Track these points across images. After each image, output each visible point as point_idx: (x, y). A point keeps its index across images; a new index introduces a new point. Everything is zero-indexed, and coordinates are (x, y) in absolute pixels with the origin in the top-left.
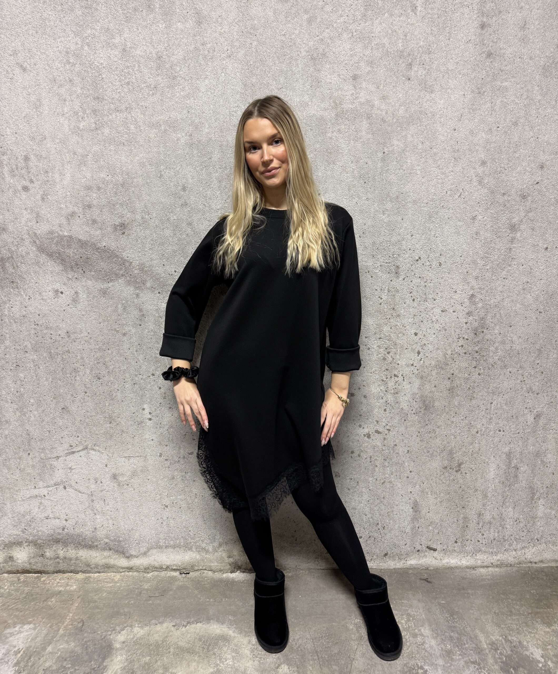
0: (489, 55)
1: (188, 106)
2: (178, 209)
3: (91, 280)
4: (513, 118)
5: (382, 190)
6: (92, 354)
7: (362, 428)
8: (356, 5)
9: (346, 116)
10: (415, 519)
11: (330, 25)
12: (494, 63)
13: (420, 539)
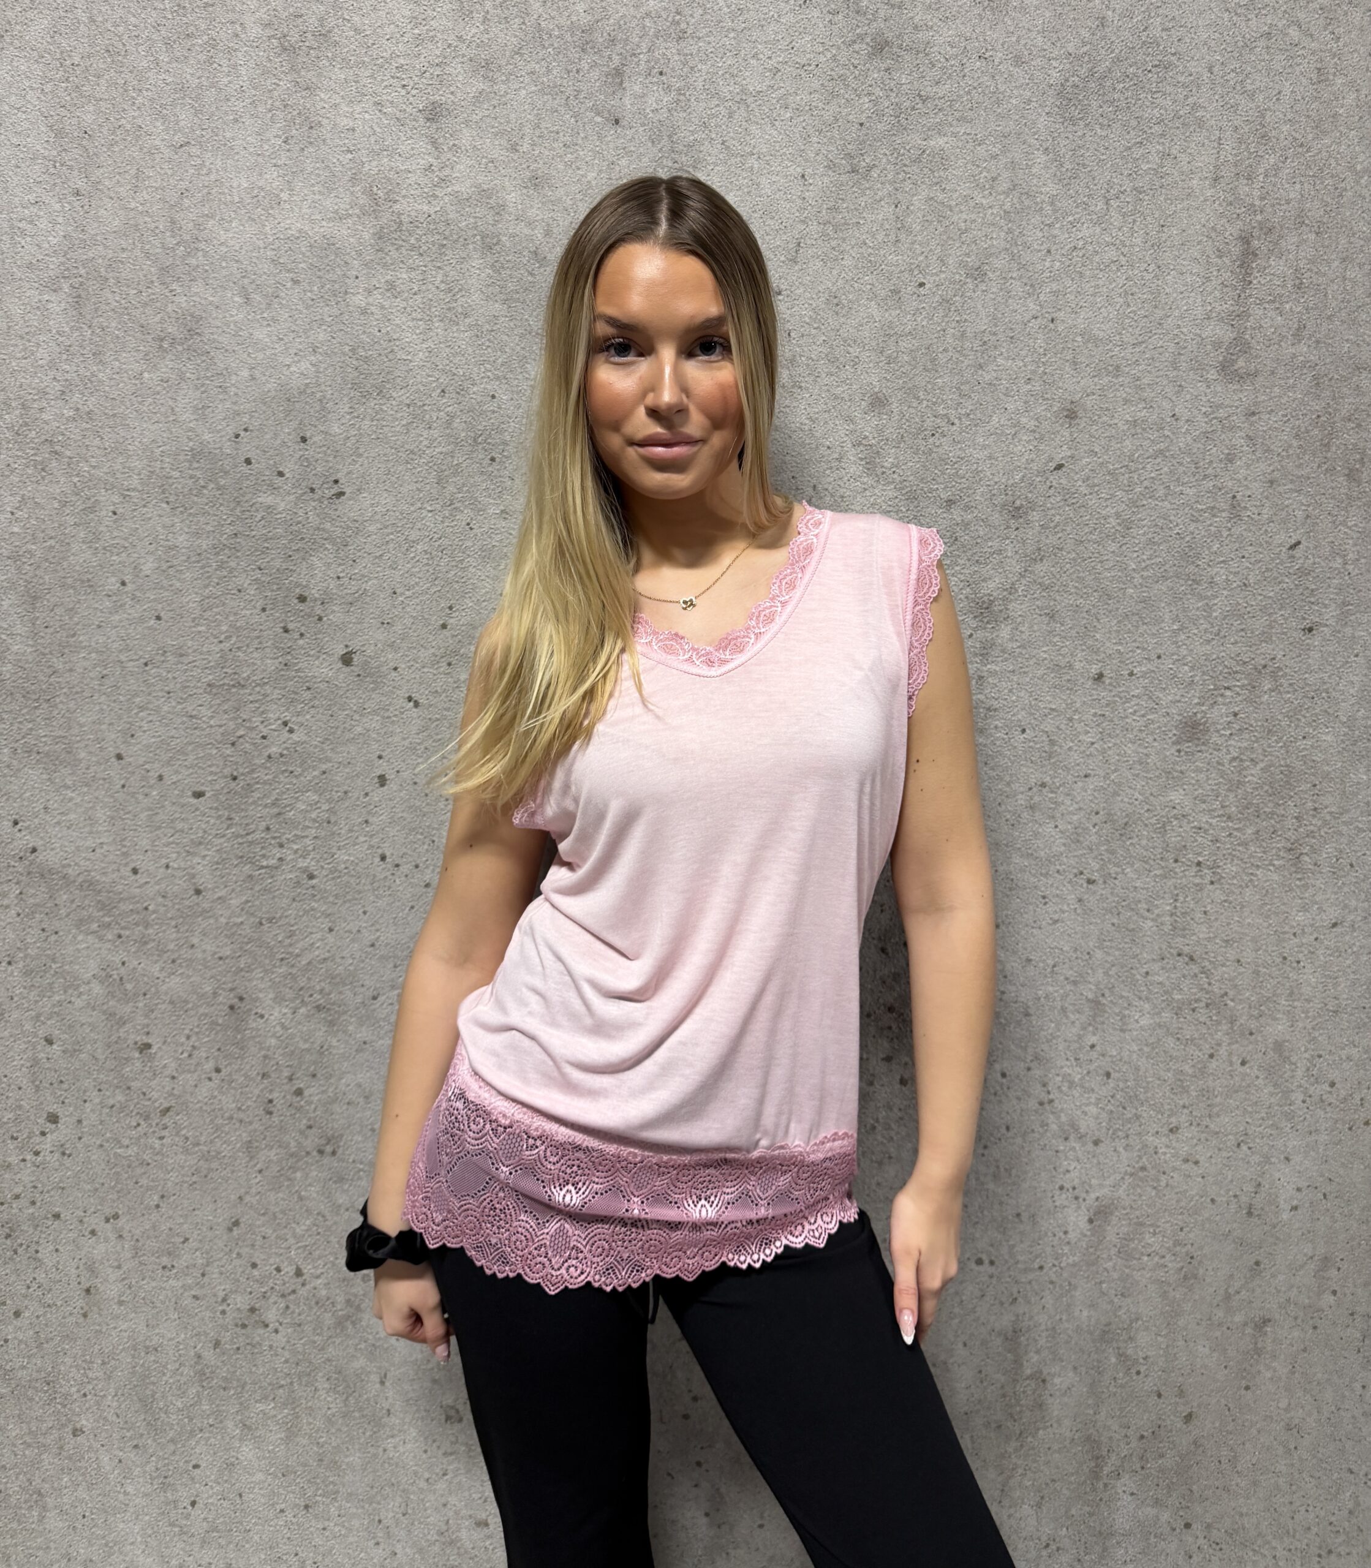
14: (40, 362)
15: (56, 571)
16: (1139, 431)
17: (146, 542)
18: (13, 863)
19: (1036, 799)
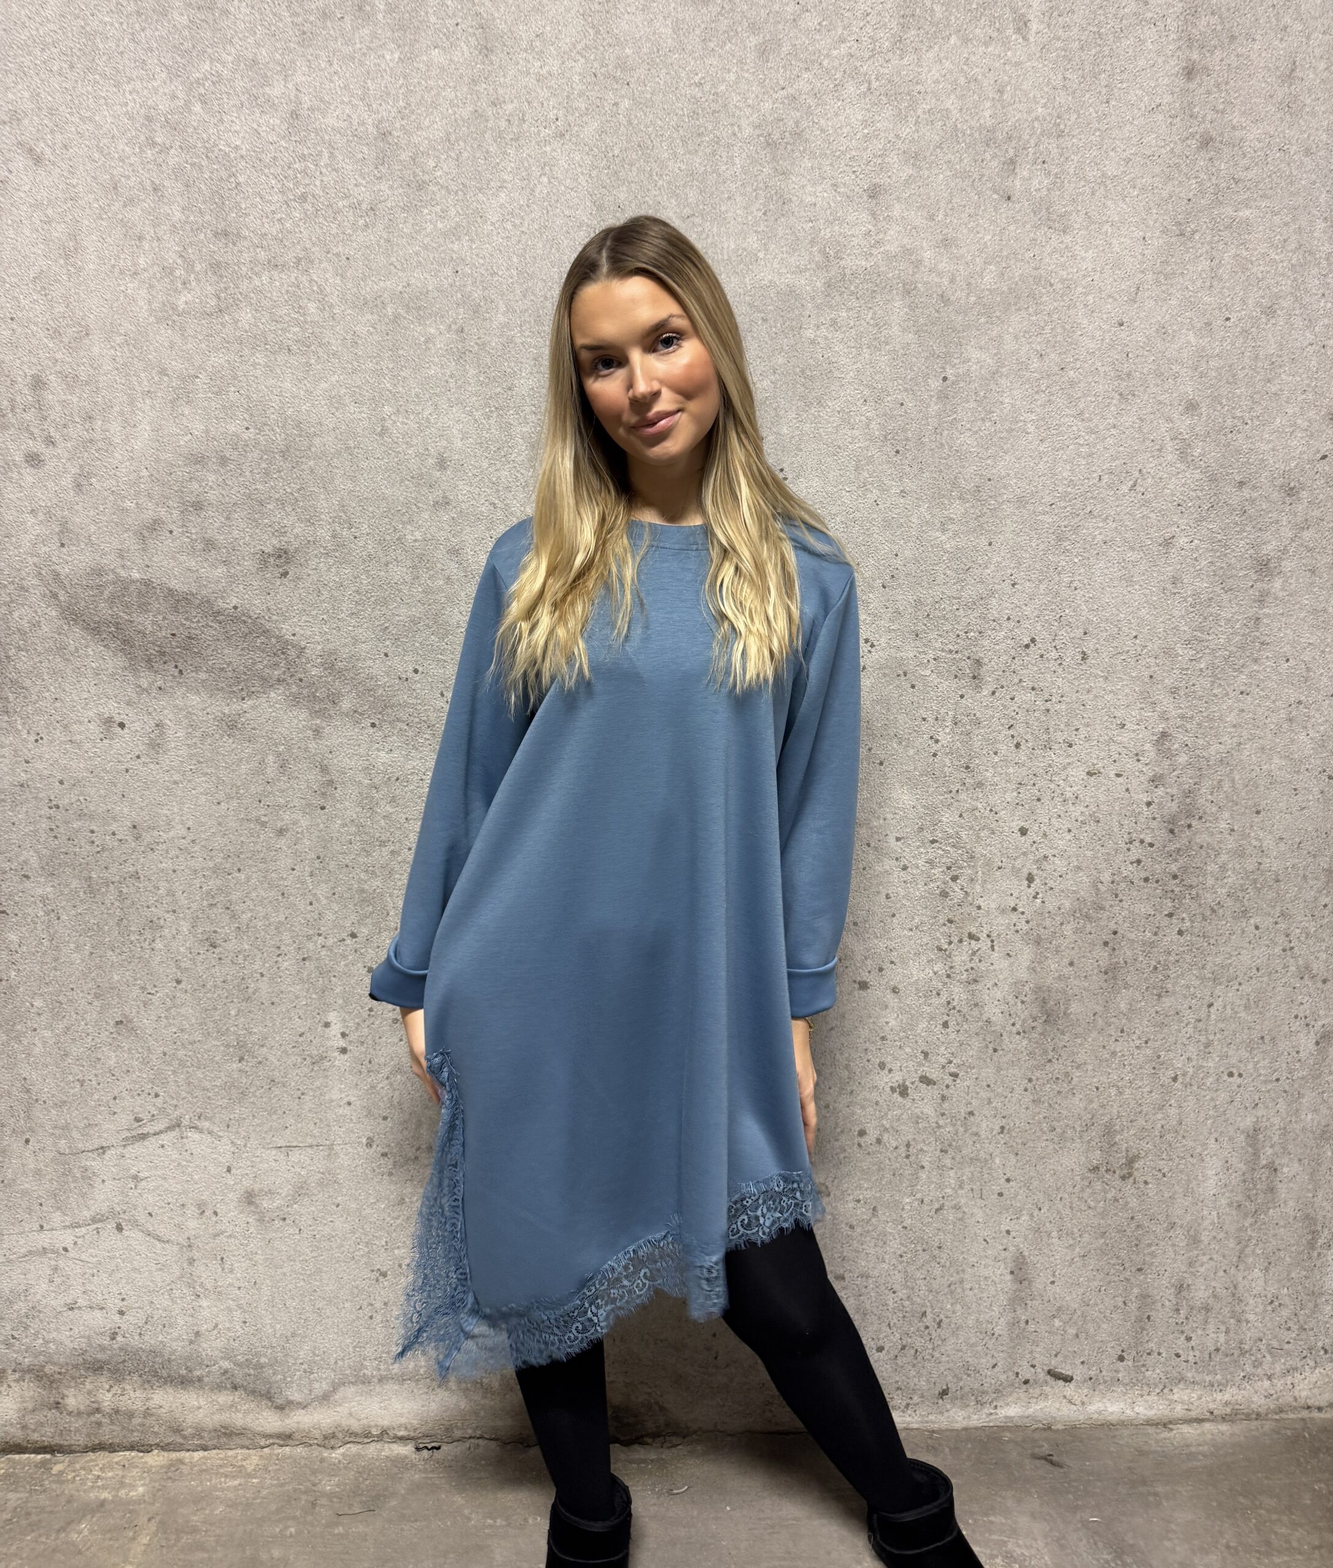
0: (1206, 142)
1: (454, 256)
2: (426, 515)
3: (198, 693)
5: (941, 471)
6: (197, 883)
7: (886, 1071)
8: (879, 14)
9: (852, 288)
10: (1017, 1300)
11: (813, 62)
12: (1217, 163)
13: (1031, 1352)
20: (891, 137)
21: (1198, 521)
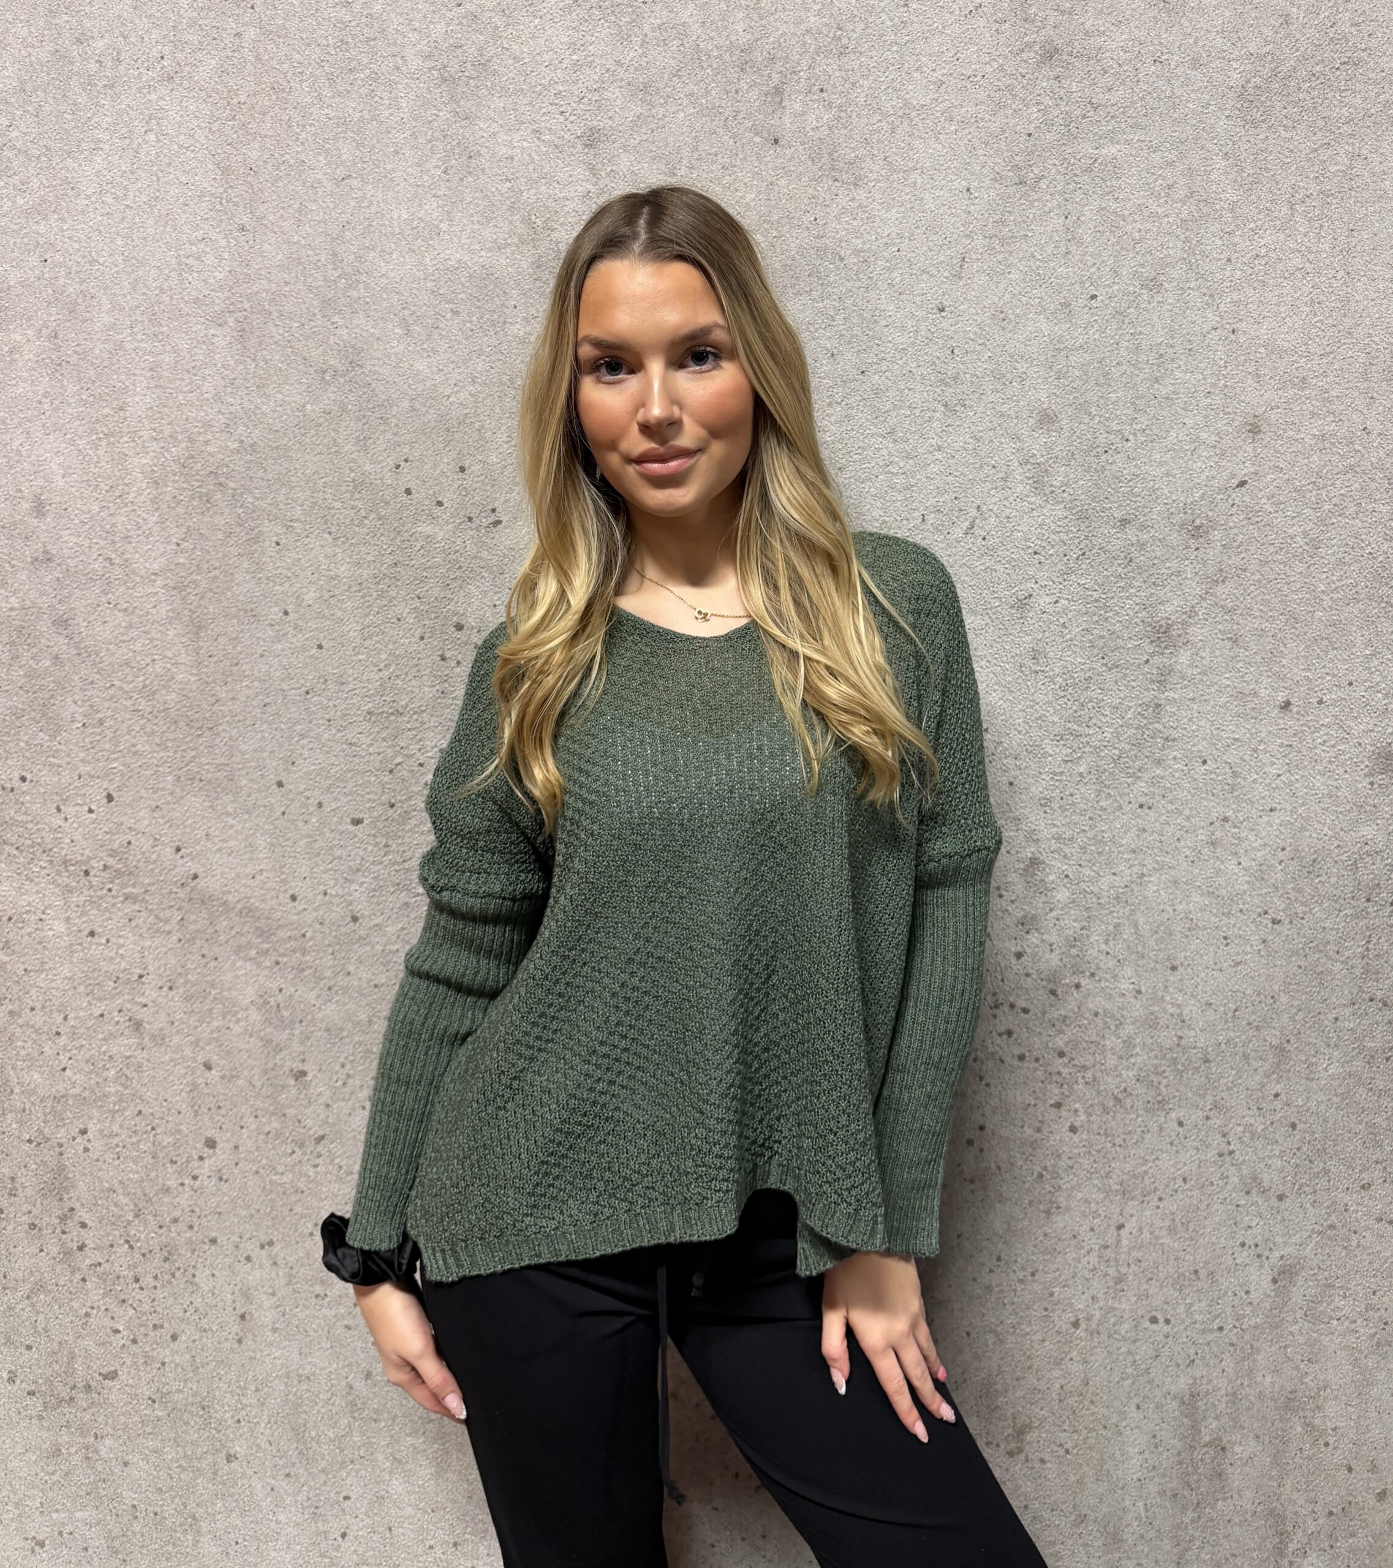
0: (1049, 54)
1: (41, 240)
2: (23, 576)
4: (1143, 266)
14: (206, 396)
15: (220, 601)
16: (1328, 445)
17: (309, 572)
18: (175, 890)
19: (1218, 834)
20: (610, 64)
21: (1065, 574)
